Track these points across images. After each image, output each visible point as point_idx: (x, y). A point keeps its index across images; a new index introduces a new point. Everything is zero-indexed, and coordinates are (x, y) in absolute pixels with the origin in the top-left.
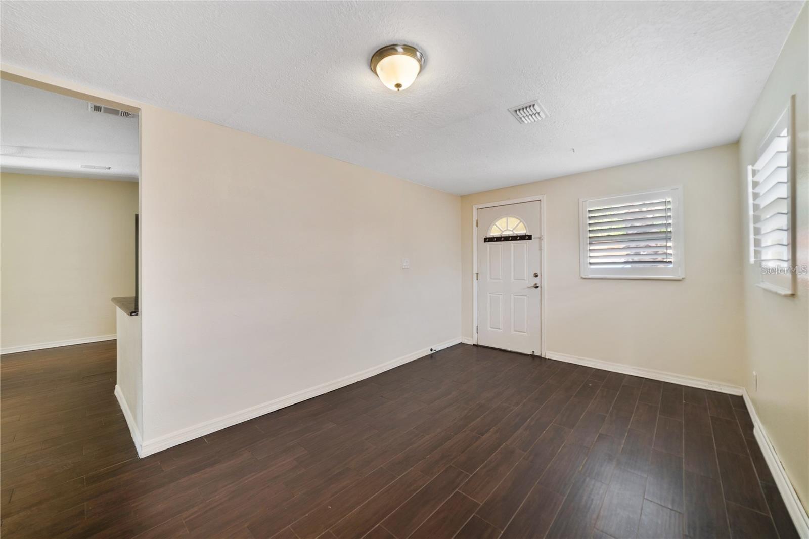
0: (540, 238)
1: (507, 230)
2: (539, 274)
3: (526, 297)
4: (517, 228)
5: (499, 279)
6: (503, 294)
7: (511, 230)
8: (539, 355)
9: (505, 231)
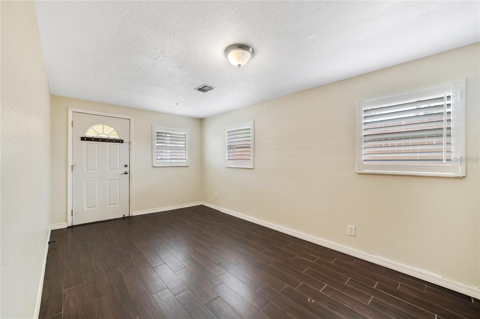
0: (130, 143)
1: (103, 133)
2: (128, 165)
3: (118, 181)
4: (112, 133)
5: (96, 169)
6: (99, 181)
7: (106, 135)
8: (128, 215)
9: (101, 134)
